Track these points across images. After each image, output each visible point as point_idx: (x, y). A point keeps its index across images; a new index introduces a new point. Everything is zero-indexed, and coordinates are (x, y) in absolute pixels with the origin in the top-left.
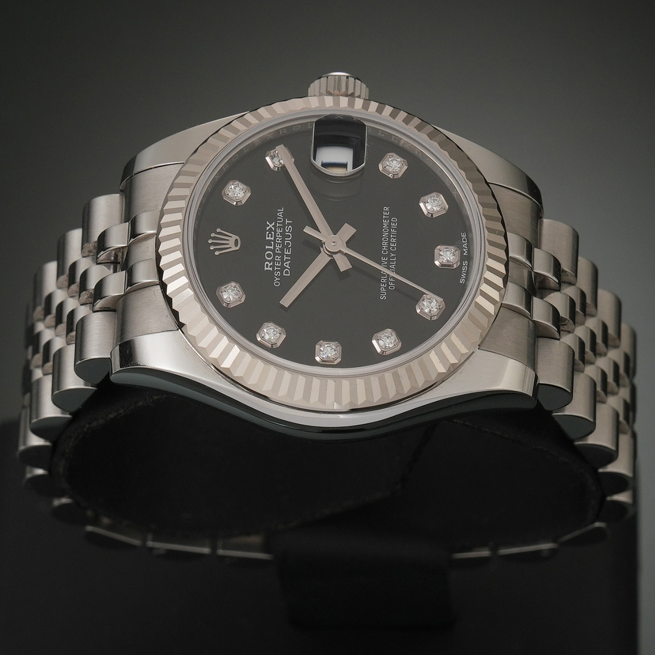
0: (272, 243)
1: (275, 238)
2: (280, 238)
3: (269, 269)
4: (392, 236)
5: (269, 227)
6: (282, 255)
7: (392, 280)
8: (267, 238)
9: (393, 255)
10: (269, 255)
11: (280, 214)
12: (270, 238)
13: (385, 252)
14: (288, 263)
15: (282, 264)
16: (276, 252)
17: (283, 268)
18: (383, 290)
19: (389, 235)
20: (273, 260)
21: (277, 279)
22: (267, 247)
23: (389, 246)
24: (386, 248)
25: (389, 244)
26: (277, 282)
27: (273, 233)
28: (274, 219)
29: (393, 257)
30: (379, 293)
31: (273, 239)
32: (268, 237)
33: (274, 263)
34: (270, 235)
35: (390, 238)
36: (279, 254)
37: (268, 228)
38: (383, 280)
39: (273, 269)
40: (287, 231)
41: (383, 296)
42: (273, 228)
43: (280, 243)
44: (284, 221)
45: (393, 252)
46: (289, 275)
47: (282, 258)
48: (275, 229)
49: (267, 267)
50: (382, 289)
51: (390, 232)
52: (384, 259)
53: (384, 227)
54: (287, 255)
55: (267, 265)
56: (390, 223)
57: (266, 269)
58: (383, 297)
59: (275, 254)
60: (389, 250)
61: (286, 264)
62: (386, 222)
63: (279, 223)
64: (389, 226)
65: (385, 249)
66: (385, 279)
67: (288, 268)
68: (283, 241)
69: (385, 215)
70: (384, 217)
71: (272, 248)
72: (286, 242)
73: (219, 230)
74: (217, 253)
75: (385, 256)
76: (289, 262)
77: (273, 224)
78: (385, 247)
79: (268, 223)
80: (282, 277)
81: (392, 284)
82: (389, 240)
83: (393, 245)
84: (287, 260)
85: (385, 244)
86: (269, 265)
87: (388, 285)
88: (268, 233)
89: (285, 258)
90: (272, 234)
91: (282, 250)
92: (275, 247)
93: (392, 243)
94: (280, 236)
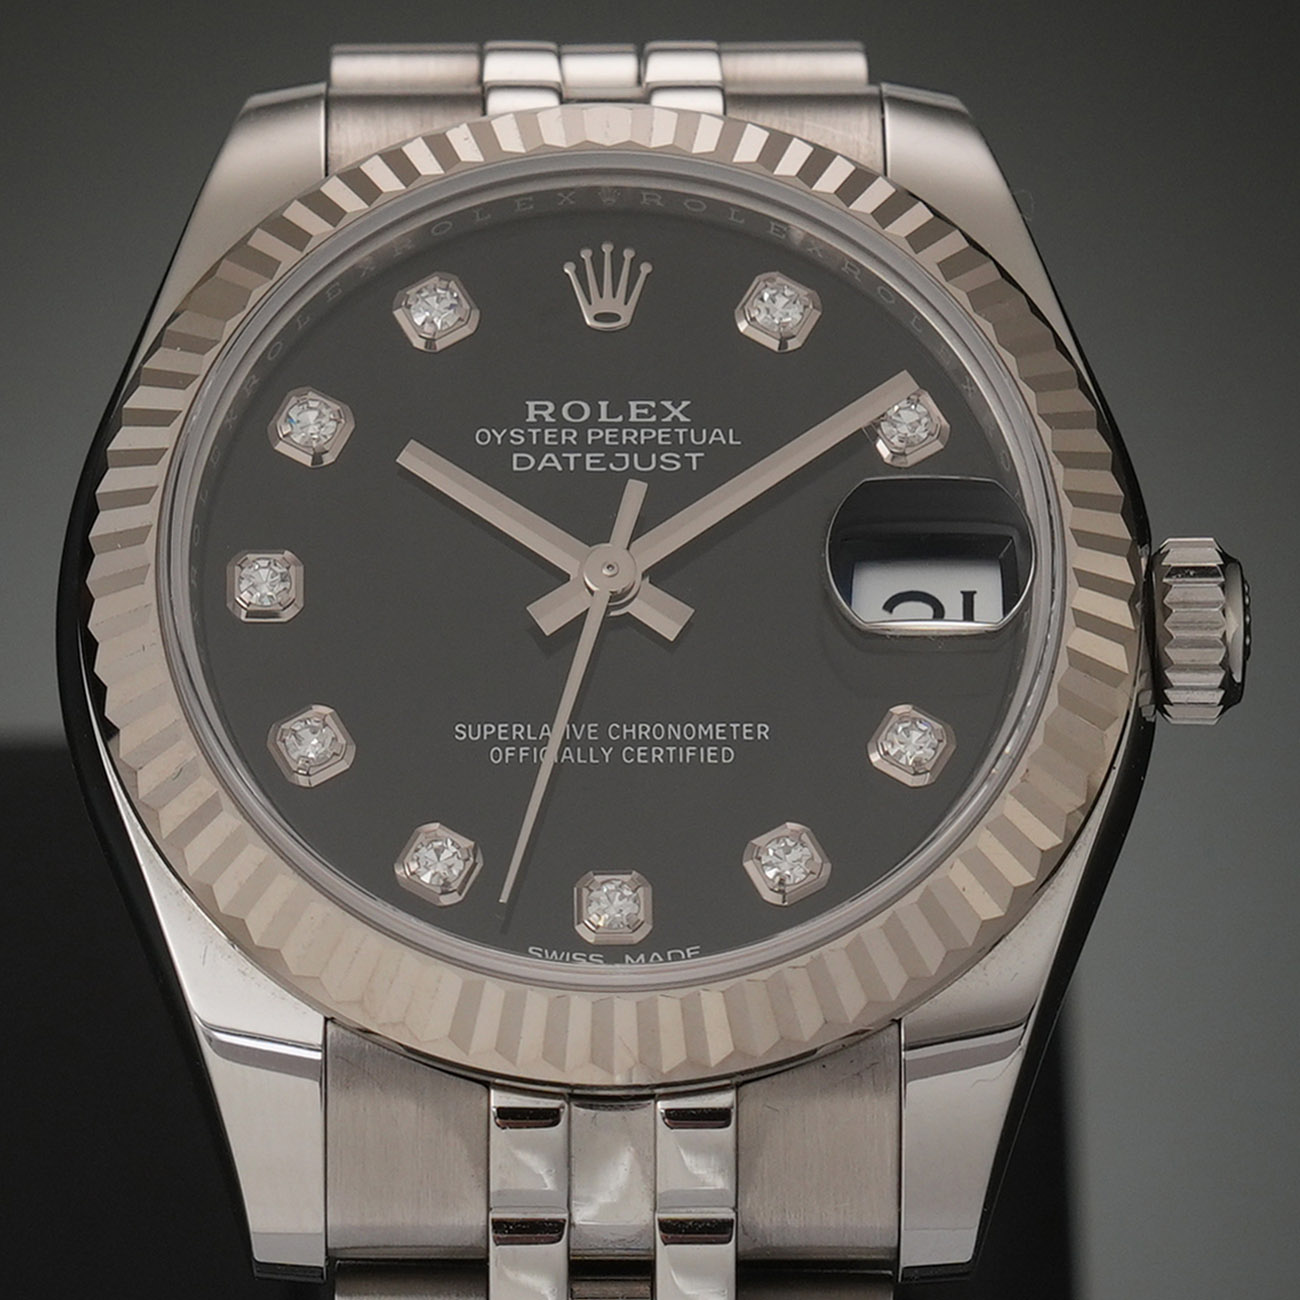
0: (620, 419)
1: (638, 426)
2: (638, 438)
3: (532, 412)
4: (671, 749)
5: (671, 408)
6: (582, 446)
7: (522, 754)
8: (633, 404)
9: (607, 755)
10: (576, 411)
11: (717, 436)
12: (634, 411)
13: (615, 732)
14: (557, 464)
15: (550, 449)
16: (590, 431)
17: (539, 450)
18: (486, 730)
19: (674, 742)
20: (561, 423)
21: (499, 437)
22: (603, 405)
23: (636, 743)
24: (629, 735)
25: (644, 742)
26: (486, 436)
27: (654, 419)
28: (700, 419)
29: (599, 755)
30: (474, 721)
31: (633, 418)
32: (638, 407)
33: (550, 425)
34: (646, 411)
35: (664, 743)
36: (582, 437)
37: (668, 404)
38: (518, 729)
39: (533, 425)
40: (663, 458)
41: (467, 731)
42: (668, 419)
43: (619, 439)
44: (696, 449)
45: (614, 756)
46: (515, 468)
47: (569, 447)
48: (666, 425)
49: (537, 408)
50: (489, 729)
51: (683, 743)
52: (590, 731)
53: (701, 727)
54: (580, 462)
55: (545, 408)
56: (715, 742)
57: (531, 405)
58: (462, 732)
59: (582, 429)
60: (621, 744)
61: (550, 460)
62: (718, 731)
63: (686, 436)
64: (706, 742)
65: (625, 731)
66: (525, 734)
67: (537, 464)
68: (630, 448)
69: (740, 730)
70: (734, 726)
71: (603, 418)
72: (626, 456)
73: (646, 269)
74: (569, 269)
75: (602, 732)
76: (560, 468)
77: (683, 419)
78: (633, 731)
79: (685, 404)
80: (508, 448)
81: (508, 754)
82: (658, 744)
83: (640, 754)
84: (565, 462)
85: (643, 731)
86: (545, 414)
87: (503, 745)
88: (653, 404)
89: (572, 456)
90: (650, 417)
91: (599, 445)
92: (604, 426)
93: (649, 752)
94: (643, 438)
